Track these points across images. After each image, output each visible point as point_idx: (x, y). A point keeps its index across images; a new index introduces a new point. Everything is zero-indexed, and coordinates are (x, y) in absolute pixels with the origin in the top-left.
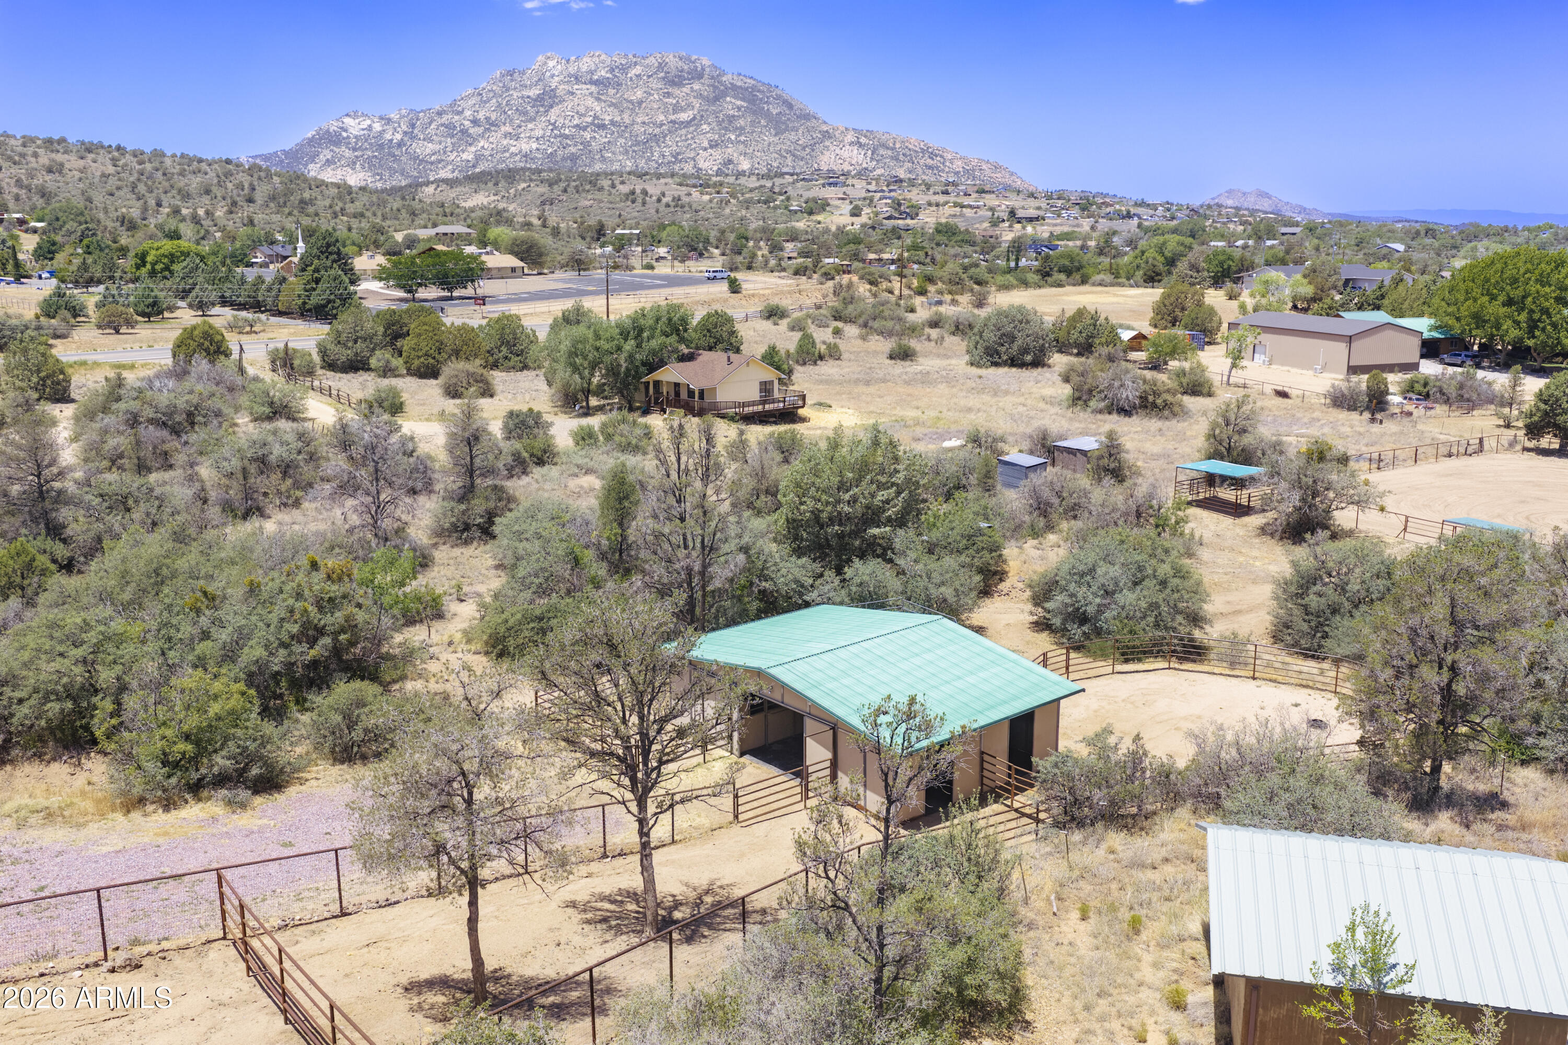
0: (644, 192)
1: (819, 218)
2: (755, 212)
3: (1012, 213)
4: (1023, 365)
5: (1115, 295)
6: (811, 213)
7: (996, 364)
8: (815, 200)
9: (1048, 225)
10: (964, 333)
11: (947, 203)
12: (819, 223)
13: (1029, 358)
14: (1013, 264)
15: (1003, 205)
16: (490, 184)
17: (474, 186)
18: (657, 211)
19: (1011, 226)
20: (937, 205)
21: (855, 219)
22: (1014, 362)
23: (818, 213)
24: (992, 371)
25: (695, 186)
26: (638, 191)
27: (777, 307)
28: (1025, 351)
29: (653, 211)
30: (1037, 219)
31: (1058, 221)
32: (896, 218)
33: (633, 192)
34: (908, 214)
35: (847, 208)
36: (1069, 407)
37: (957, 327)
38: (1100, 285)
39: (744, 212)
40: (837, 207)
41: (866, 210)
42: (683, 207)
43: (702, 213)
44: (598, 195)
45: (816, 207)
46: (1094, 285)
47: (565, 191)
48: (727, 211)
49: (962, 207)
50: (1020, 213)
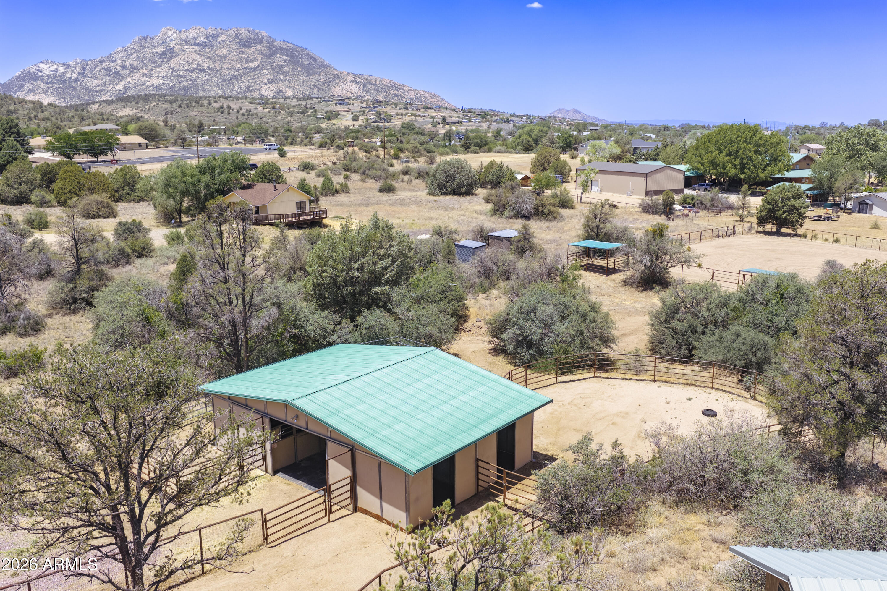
0: (229, 107)
1: (334, 122)
2: (296, 118)
3: (444, 119)
4: (460, 194)
5: (508, 157)
6: (329, 119)
7: (444, 194)
8: (331, 112)
9: (464, 126)
10: (423, 177)
11: (407, 114)
12: (334, 124)
13: (464, 190)
14: (447, 144)
15: (439, 115)
16: (133, 103)
17: (123, 104)
18: (237, 118)
19: (443, 127)
20: (402, 115)
21: (355, 123)
22: (455, 193)
23: (334, 119)
24: (442, 198)
25: (259, 104)
26: (225, 106)
27: (309, 163)
28: (462, 185)
29: (234, 118)
30: (458, 122)
31: (470, 124)
32: (378, 122)
33: (222, 107)
34: (385, 120)
35: (350, 116)
36: (492, 216)
37: (419, 174)
38: (499, 152)
39: (289, 118)
40: (344, 116)
41: (361, 118)
42: (252, 115)
43: (264, 119)
44: (200, 109)
45: (331, 116)
46: (495, 152)
47: (180, 106)
48: (279, 118)
49: (416, 116)
50: (448, 120)
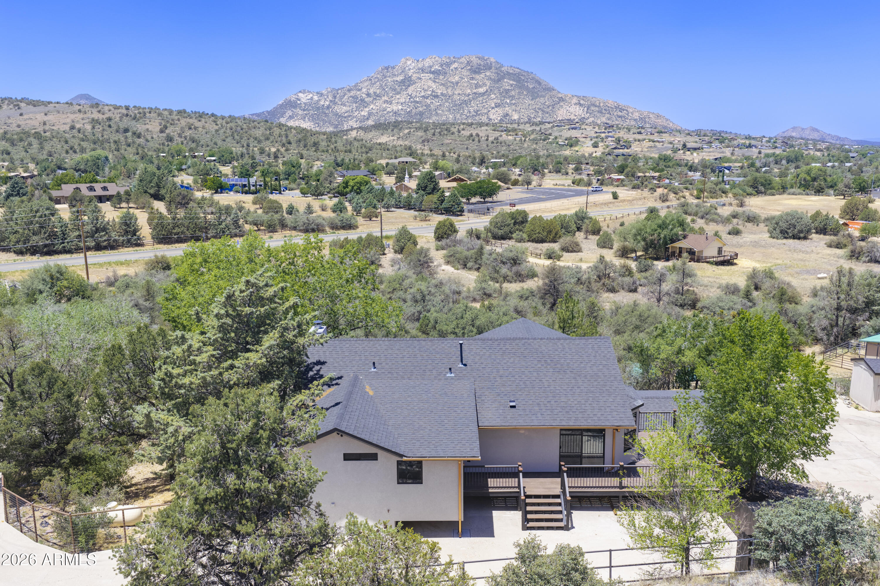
1: (576, 148)
2: (541, 145)
3: (684, 146)
6: (571, 146)
7: (786, 238)
9: (706, 152)
11: (644, 140)
12: (577, 151)
13: (802, 235)
15: (679, 140)
16: (390, 130)
17: (381, 132)
18: (487, 146)
19: (684, 153)
20: (639, 141)
21: (596, 149)
22: (794, 237)
23: (576, 146)
25: (502, 131)
26: (474, 134)
30: (699, 149)
31: (711, 150)
32: (619, 149)
33: (471, 135)
34: (625, 146)
35: (590, 143)
40: (584, 142)
41: (600, 144)
42: (501, 143)
43: (512, 147)
44: (453, 137)
45: (572, 143)
47: (434, 135)
49: (654, 142)
50: (689, 145)
